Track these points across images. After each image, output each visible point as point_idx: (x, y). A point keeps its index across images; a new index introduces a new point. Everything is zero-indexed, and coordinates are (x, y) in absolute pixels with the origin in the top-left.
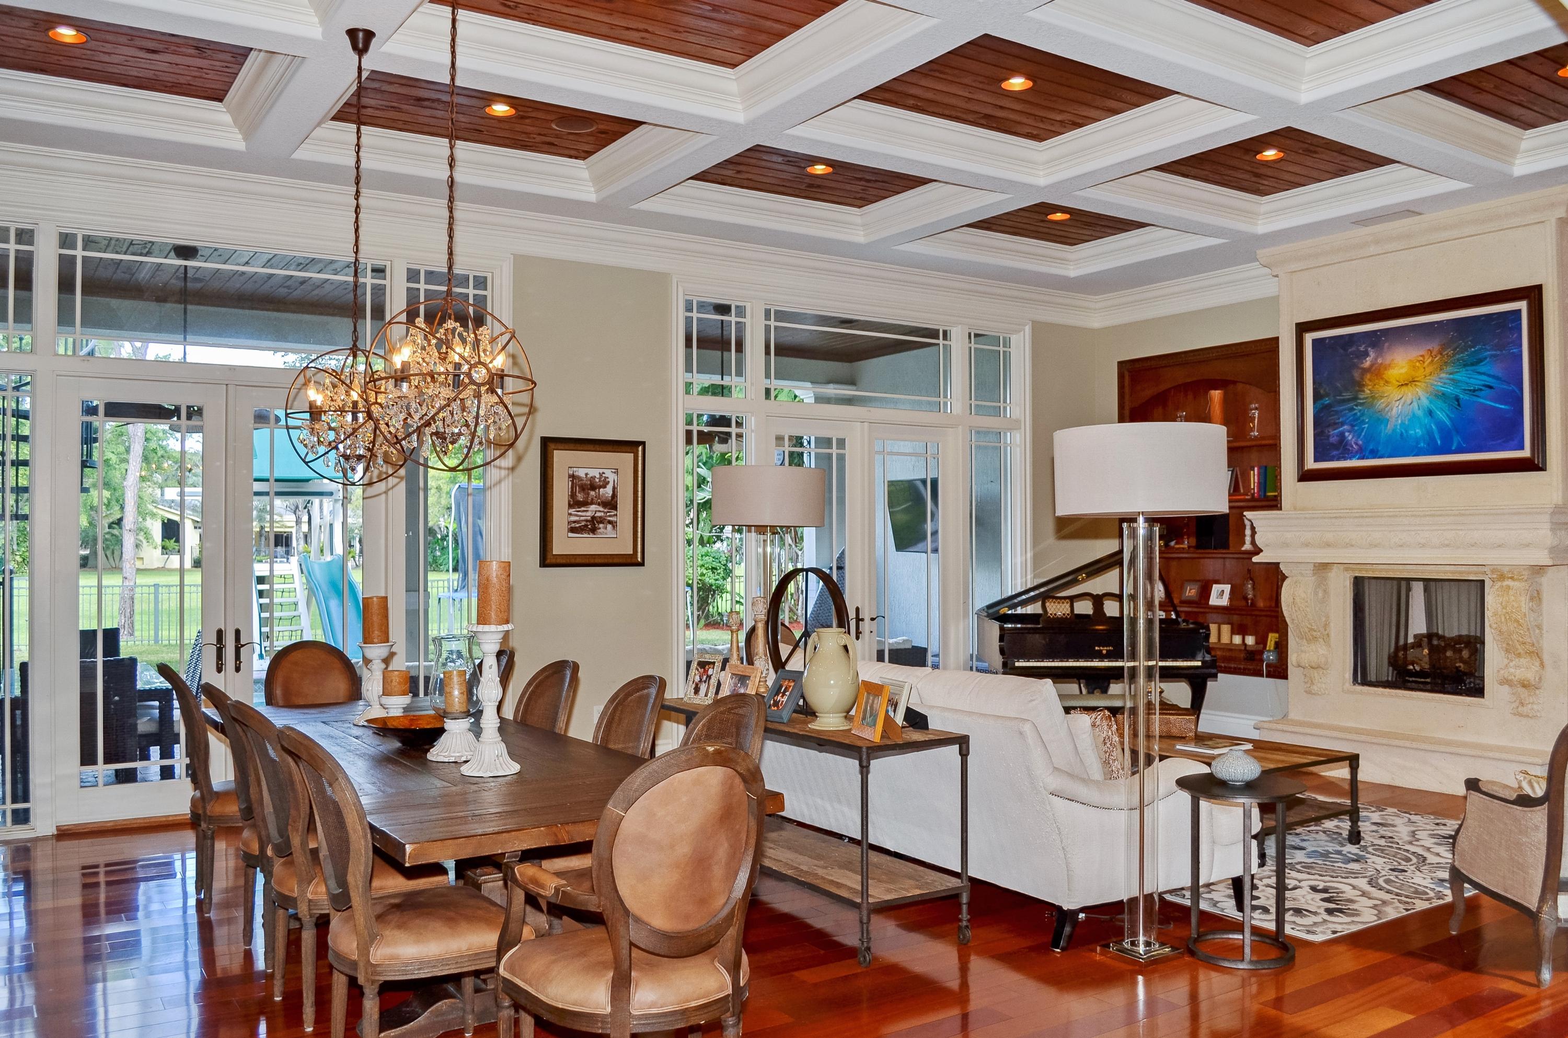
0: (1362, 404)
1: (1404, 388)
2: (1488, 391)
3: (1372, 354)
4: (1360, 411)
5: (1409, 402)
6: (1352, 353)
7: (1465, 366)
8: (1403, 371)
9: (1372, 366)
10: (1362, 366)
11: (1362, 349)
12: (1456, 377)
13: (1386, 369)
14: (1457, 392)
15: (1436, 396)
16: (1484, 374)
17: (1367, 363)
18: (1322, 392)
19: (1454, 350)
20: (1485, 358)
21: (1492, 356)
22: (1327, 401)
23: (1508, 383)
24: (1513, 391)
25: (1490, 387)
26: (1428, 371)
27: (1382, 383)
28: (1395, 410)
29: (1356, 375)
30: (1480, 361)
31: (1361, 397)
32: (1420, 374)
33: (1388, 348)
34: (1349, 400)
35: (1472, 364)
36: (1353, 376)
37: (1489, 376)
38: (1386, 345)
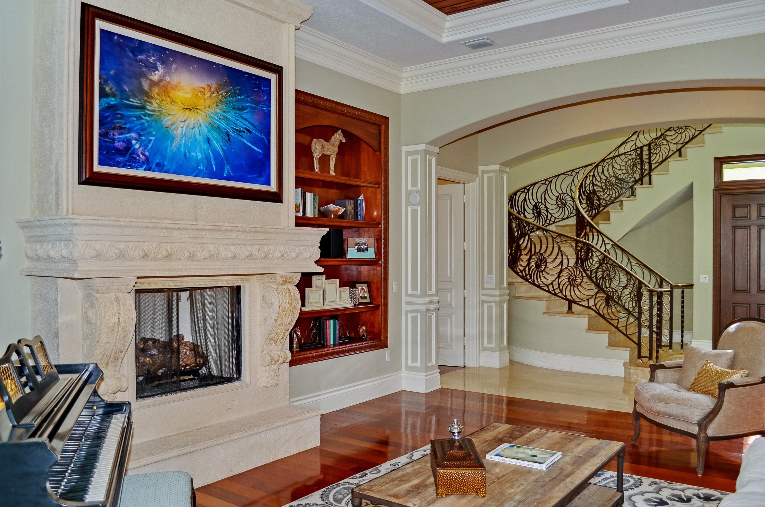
0: (149, 115)
1: (188, 112)
2: (248, 134)
3: (161, 70)
4: (148, 121)
5: (192, 127)
6: (141, 61)
7: (234, 108)
8: (188, 96)
9: (160, 80)
10: (151, 77)
11: (151, 60)
12: (227, 115)
13: (173, 88)
14: (228, 128)
15: (213, 126)
16: (246, 120)
17: (156, 76)
18: (107, 89)
19: (227, 93)
20: (247, 108)
21: (251, 107)
22: (113, 101)
23: (261, 133)
24: (263, 139)
25: (250, 132)
26: (208, 102)
27: (169, 100)
28: (180, 130)
29: (145, 84)
30: (244, 108)
31: (148, 107)
32: (201, 104)
33: (176, 70)
34: (137, 107)
35: (239, 109)
36: (141, 84)
37: (249, 122)
38: (174, 66)
